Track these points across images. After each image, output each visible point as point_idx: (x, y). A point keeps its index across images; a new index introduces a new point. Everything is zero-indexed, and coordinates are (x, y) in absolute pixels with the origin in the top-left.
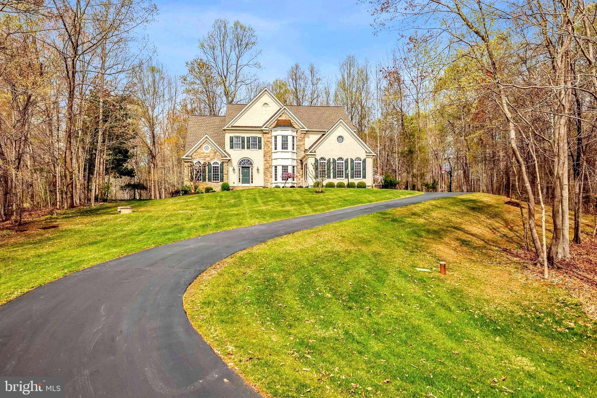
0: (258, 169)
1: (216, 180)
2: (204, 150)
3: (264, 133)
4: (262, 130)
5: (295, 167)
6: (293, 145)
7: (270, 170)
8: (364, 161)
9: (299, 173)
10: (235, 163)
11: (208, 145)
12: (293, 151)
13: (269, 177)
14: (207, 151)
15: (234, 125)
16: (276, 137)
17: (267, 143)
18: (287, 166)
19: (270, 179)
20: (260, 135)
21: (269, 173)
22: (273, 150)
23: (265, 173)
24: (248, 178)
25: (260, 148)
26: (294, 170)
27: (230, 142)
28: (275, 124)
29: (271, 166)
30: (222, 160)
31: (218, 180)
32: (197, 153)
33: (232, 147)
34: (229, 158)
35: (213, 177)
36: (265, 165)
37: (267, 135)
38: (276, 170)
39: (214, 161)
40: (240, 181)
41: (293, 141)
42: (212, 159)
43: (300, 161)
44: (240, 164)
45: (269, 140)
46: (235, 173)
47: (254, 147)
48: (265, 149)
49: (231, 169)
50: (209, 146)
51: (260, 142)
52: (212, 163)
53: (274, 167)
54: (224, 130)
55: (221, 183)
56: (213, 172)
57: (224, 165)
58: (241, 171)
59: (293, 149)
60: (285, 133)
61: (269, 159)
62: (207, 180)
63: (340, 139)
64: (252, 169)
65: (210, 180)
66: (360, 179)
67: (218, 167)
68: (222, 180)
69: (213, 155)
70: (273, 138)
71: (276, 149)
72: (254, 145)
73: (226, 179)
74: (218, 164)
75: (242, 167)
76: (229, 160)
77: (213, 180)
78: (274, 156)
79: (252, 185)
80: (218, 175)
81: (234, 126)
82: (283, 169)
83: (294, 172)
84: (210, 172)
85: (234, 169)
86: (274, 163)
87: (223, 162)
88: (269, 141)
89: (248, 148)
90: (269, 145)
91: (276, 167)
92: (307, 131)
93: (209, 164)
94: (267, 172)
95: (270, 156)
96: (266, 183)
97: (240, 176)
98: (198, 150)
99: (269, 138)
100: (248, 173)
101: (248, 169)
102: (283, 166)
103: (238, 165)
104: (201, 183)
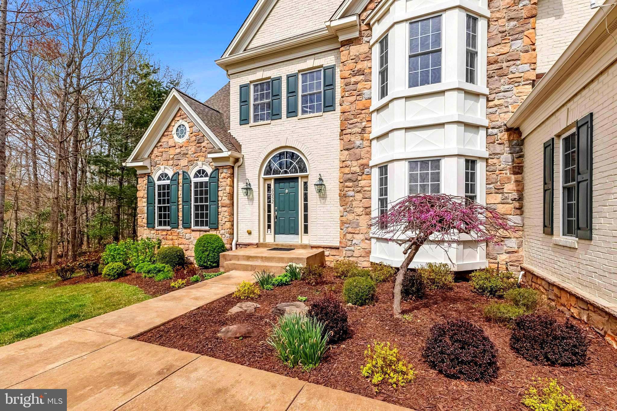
0: (321, 185)
1: (201, 223)
2: (176, 138)
3: (343, 44)
4: (336, 37)
5: (480, 167)
6: (471, 56)
7: (362, 183)
9: (499, 190)
10: (253, 170)
12: (469, 87)
13: (359, 211)
14: (181, 141)
16: (384, 42)
17: (353, 80)
18: (436, 162)
19: (362, 221)
21: (359, 196)
22: (376, 102)
23: (343, 197)
24: (293, 215)
25: (329, 106)
26: (470, 177)
27: (241, 102)
29: (365, 169)
30: (214, 159)
32: (161, 150)
33: (244, 120)
34: (235, 154)
35: (196, 216)
36: (344, 165)
37: (354, 50)
38: (383, 182)
39: (197, 168)
40: (269, 227)
41: (471, 40)
42: (192, 163)
43: (505, 137)
44: (268, 172)
45: (361, 64)
46: (252, 200)
47: (311, 107)
48: (346, 106)
49: (240, 188)
50: (186, 124)
51: (330, 82)
52: (192, 175)
53: (375, 173)
54: (227, 70)
56: (196, 200)
57: (222, 176)
58: (272, 193)
59: (470, 77)
61: (358, 143)
62: (181, 226)
64: (306, 183)
65: (186, 224)
67: (206, 184)
68: (214, 224)
69: (194, 149)
70: (376, 49)
71: (384, 92)
72: (311, 101)
73: (225, 220)
74: (207, 175)
75: (277, 180)
76: (237, 160)
77: (195, 224)
78: (378, 124)
82: (413, 177)
83: (470, 188)
84: (187, 200)
85: (248, 189)
86: (379, 154)
87: (217, 168)
88: (361, 72)
89: (292, 112)
90: (359, 86)
91: (383, 169)
93: (186, 178)
94: (351, 193)
95: (364, 129)
96: (349, 236)
97: (269, 211)
98: (163, 140)
99: (362, 57)
100: (292, 199)
101: (292, 184)
102: (413, 162)
103: (262, 175)
104: (169, 233)
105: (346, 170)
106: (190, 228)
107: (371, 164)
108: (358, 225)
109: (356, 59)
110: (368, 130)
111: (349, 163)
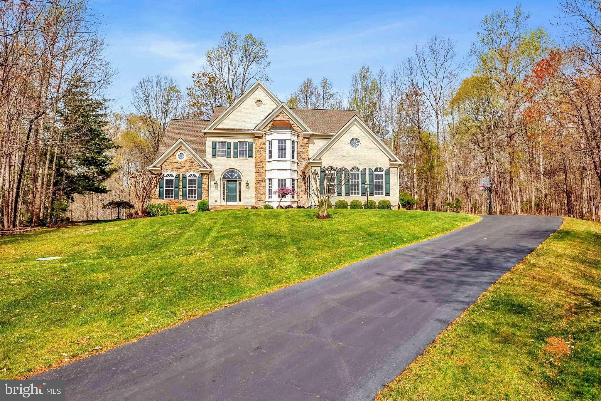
0: (247, 184)
1: (192, 197)
2: (178, 159)
3: (256, 137)
4: (253, 134)
5: (296, 181)
6: (293, 152)
7: (263, 184)
8: (388, 172)
9: (300, 188)
10: (218, 176)
11: (182, 152)
12: (293, 160)
13: (262, 193)
14: (181, 160)
15: (217, 127)
16: (270, 142)
17: (260, 150)
18: (285, 180)
19: (263, 196)
20: (250, 140)
21: (261, 188)
22: (268, 159)
23: (256, 188)
24: (234, 194)
25: (251, 156)
26: (293, 184)
27: (213, 148)
28: (270, 126)
29: (264, 179)
30: (201, 171)
31: (195, 197)
32: (168, 163)
33: (214, 155)
34: (209, 169)
35: (189, 194)
36: (256, 177)
37: (260, 140)
38: (270, 184)
39: (191, 173)
41: (293, 147)
42: (187, 170)
43: (301, 174)
44: (224, 177)
45: (262, 146)
46: (218, 188)
47: (243, 155)
48: (257, 158)
49: (212, 183)
50: (184, 153)
51: (251, 148)
52: (187, 176)
53: (267, 181)
54: (205, 134)
55: (199, 201)
56: (189, 187)
57: (204, 177)
58: (225, 185)
59: (293, 157)
60: (282, 137)
61: (261, 171)
62: (180, 198)
63: (355, 142)
64: (240, 183)
65: (184, 197)
66: (382, 196)
67: (195, 180)
68: (200, 197)
69: (189, 165)
70: (268, 143)
71: (270, 157)
72: (243, 153)
73: (205, 196)
74: (196, 177)
75: (228, 181)
76: (211, 172)
77: (189, 197)
78: (268, 166)
79: (240, 204)
80: (195, 190)
81: (218, 129)
82: (279, 183)
83: (293, 187)
84: (184, 187)
85: (216, 184)
86: (269, 175)
87: (202, 174)
88: (262, 148)
89: (236, 156)
90: (262, 152)
91: (270, 180)
92: (311, 135)
93: (184, 177)
94: (259, 187)
95: (263, 167)
96: (258, 201)
97: (224, 192)
98: (170, 159)
99: (263, 143)
100: (234, 188)
101: (234, 183)
102: (279, 179)
103: (222, 178)
104: (173, 201)
105: (257, 179)
106: (186, 199)
107: (266, 178)
108: (261, 198)
109: (261, 143)
110: (265, 167)
111: (258, 177)
